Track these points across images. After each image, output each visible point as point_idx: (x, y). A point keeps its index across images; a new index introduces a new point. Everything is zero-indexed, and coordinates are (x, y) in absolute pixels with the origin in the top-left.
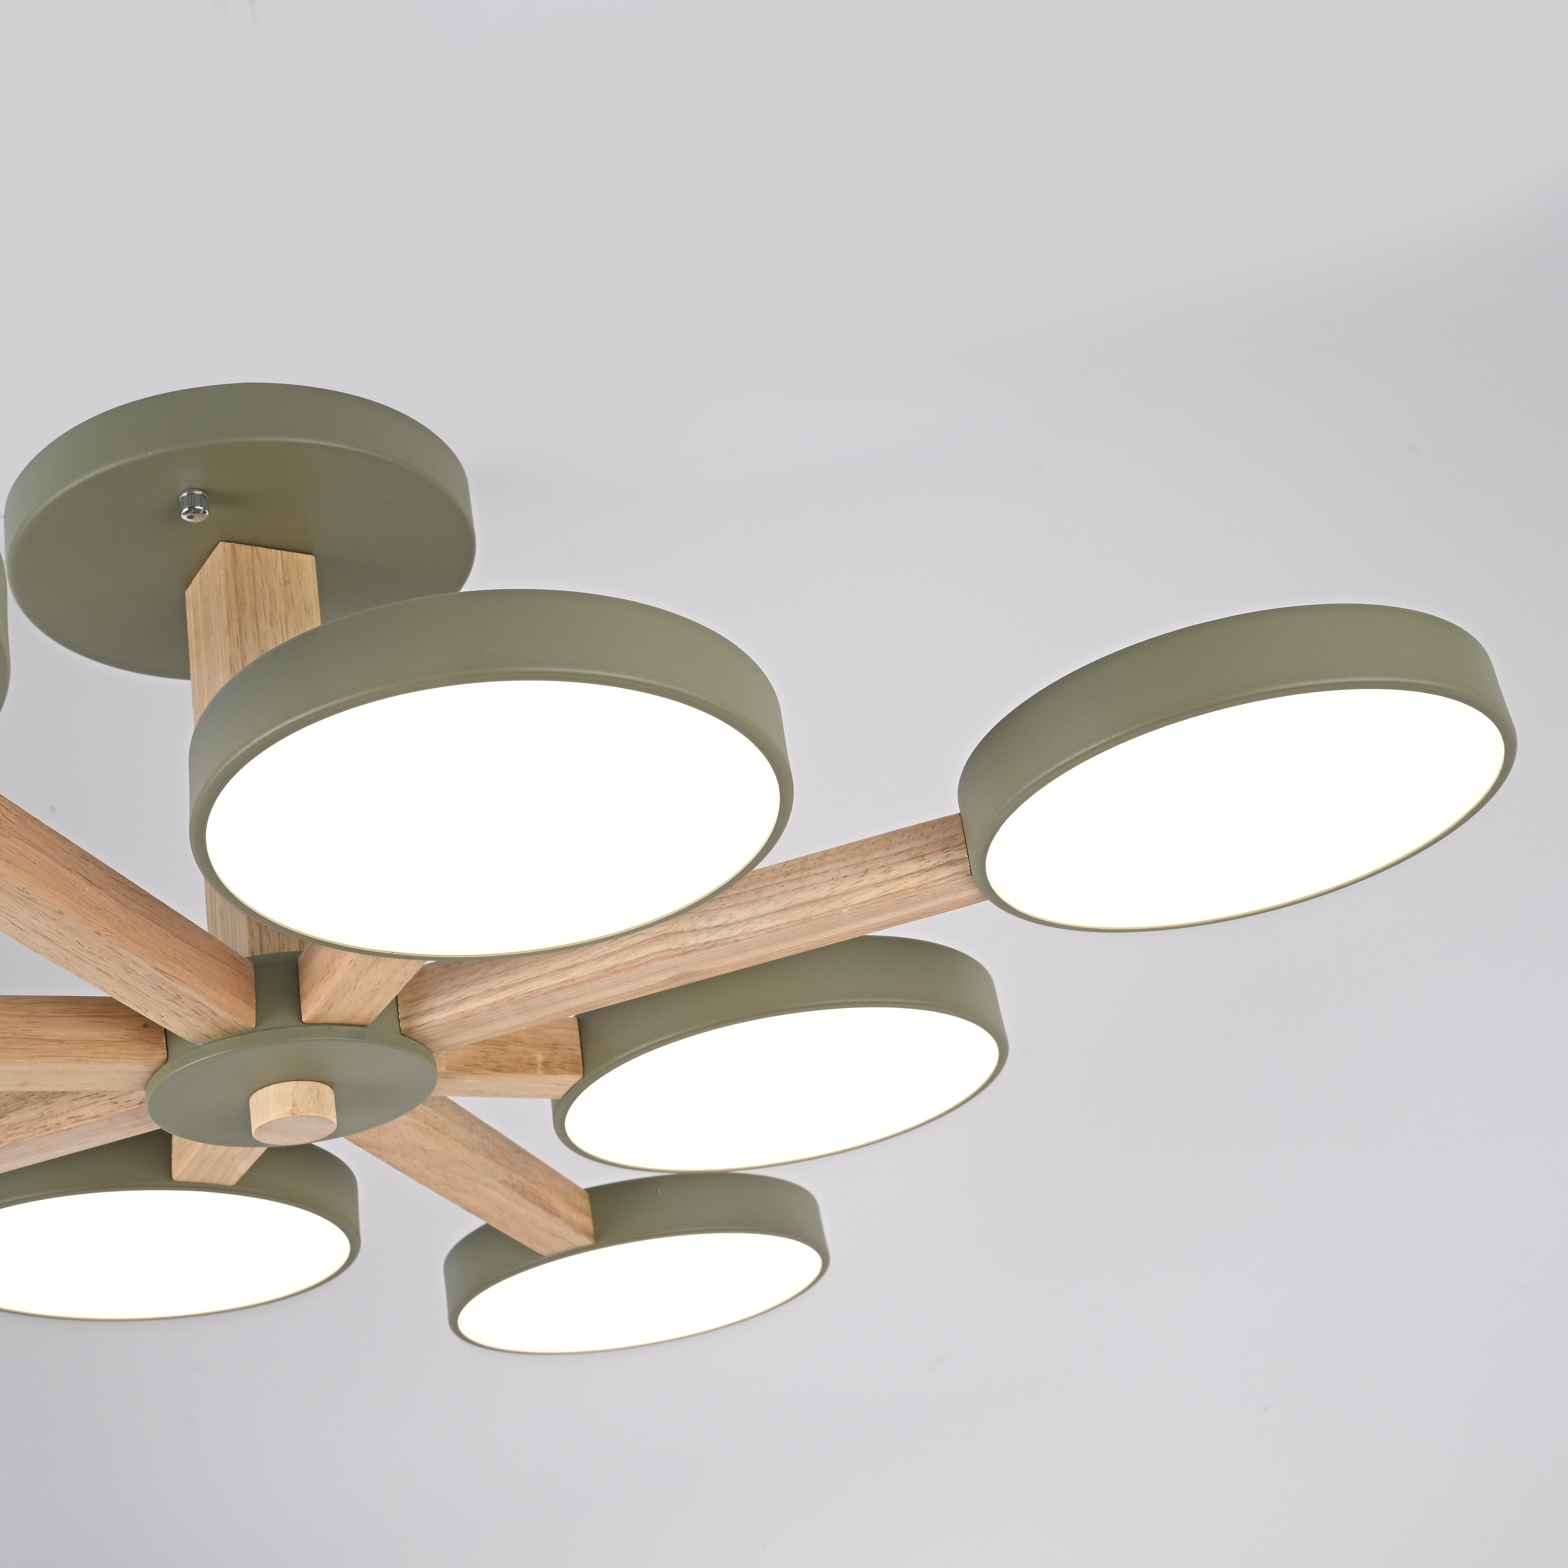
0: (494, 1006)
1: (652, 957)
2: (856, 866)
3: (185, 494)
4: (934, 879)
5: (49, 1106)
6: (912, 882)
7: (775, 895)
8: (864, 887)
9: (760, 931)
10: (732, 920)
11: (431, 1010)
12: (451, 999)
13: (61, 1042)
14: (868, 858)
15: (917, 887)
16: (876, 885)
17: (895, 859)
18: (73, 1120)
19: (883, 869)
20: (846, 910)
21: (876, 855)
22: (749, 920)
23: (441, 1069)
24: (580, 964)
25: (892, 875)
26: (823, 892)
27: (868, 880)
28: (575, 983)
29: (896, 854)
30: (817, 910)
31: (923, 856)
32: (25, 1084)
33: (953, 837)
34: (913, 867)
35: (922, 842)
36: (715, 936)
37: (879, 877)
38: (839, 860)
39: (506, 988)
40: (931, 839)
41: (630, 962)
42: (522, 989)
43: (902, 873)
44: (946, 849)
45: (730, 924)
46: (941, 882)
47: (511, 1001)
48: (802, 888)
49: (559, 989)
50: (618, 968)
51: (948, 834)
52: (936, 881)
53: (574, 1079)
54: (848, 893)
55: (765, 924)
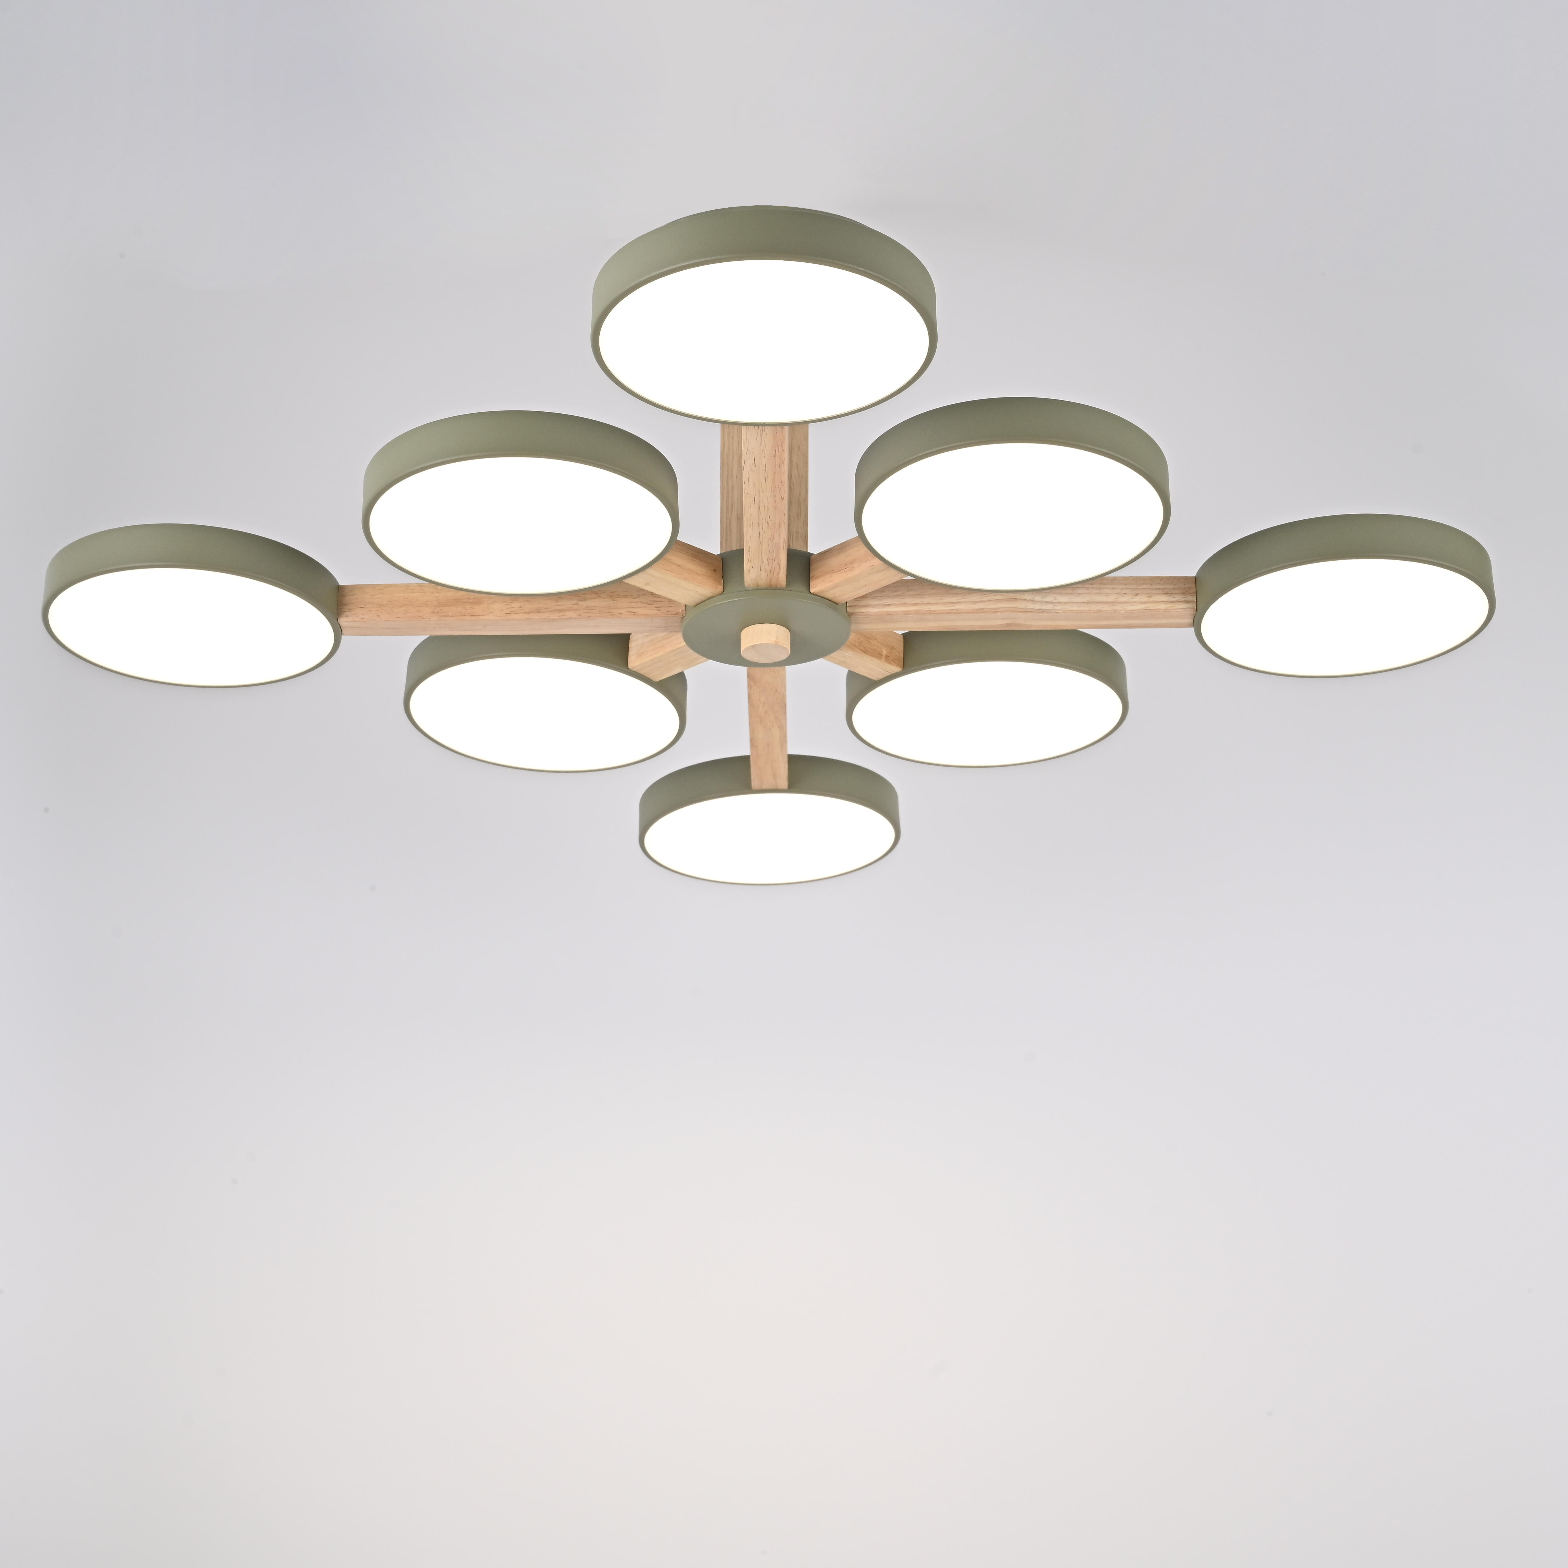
0: (907, 613)
1: (1005, 609)
2: (1132, 589)
4: (1176, 608)
5: (614, 602)
6: (1163, 606)
7: (1083, 593)
8: (1135, 602)
9: (1071, 611)
10: (1056, 601)
11: (867, 606)
12: (881, 602)
13: (679, 566)
14: (1140, 587)
15: (1165, 610)
16: (1142, 603)
17: (1155, 592)
18: (630, 613)
19: (1147, 595)
20: (1123, 612)
21: (1145, 587)
22: (1066, 603)
24: (962, 602)
25: (1151, 599)
26: (1111, 598)
27: (1138, 599)
28: (957, 612)
29: (1156, 589)
30: (1106, 608)
31: (1171, 594)
32: (648, 584)
33: (1190, 588)
34: (1165, 598)
35: (1171, 586)
36: (1045, 607)
37: (1144, 598)
38: (1123, 584)
39: (915, 604)
40: (1177, 586)
41: (992, 608)
43: (1158, 600)
44: (1184, 593)
45: (1054, 603)
46: (1179, 610)
47: (917, 612)
48: (1100, 594)
49: (947, 613)
50: (985, 610)
51: (1186, 586)
52: (1176, 610)
53: (897, 669)
54: (1125, 602)
55: (1075, 608)
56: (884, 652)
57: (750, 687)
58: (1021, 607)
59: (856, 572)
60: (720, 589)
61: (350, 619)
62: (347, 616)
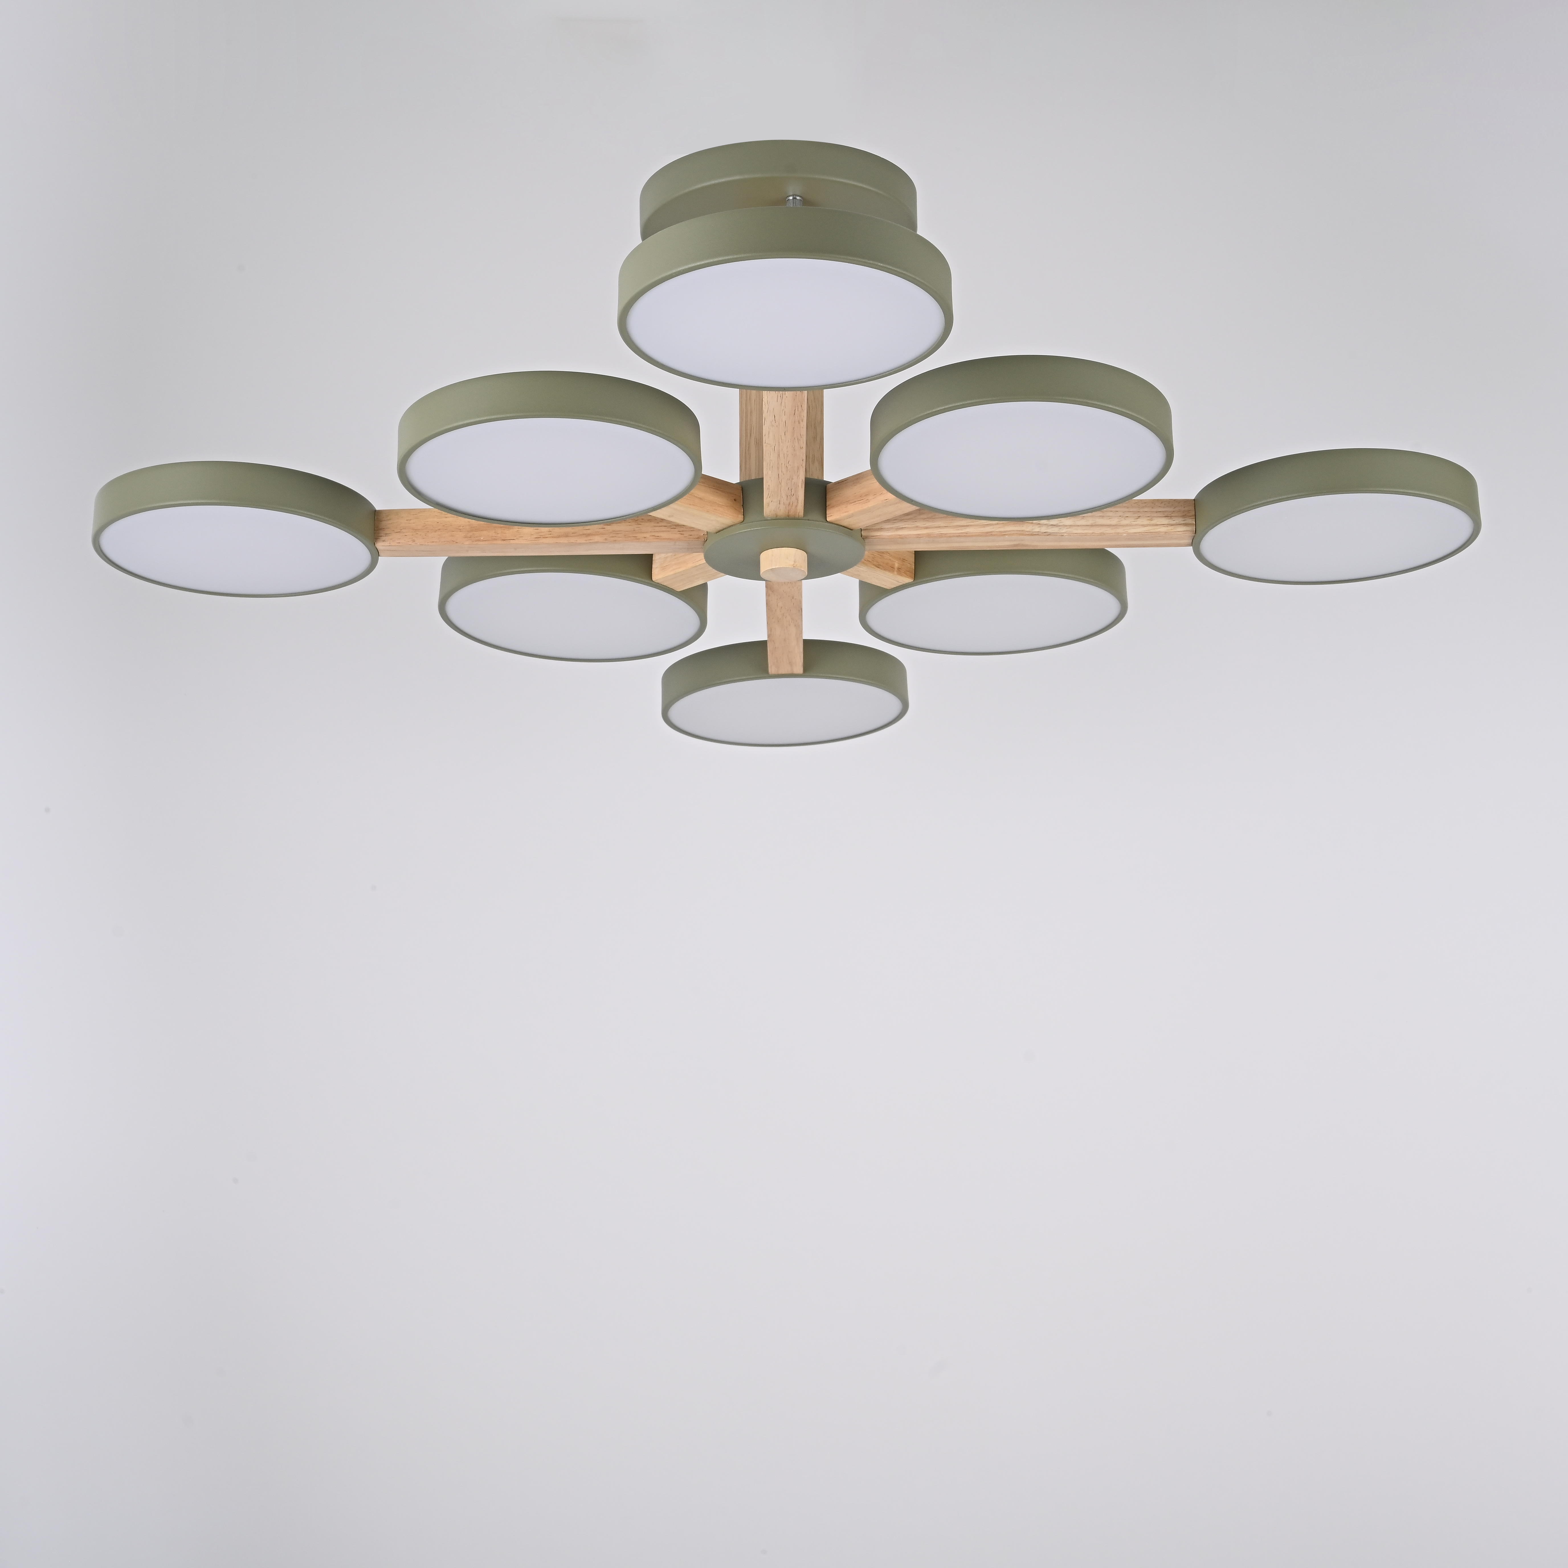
0: (919, 536)
1: (1013, 532)
2: (1134, 512)
4: (1176, 530)
5: (639, 526)
6: (1163, 529)
7: (1087, 517)
8: (1136, 525)
9: (1076, 534)
10: (1061, 525)
11: (881, 530)
12: (894, 526)
13: (701, 499)
14: (1141, 510)
15: (1166, 532)
16: (1144, 526)
17: (1156, 515)
18: (654, 537)
19: (1148, 518)
20: (1125, 534)
21: (1146, 509)
22: (1071, 526)
24: (971, 525)
25: (1154, 522)
26: (1114, 521)
27: (1139, 521)
28: (966, 535)
29: (1157, 512)
30: (1109, 531)
31: (1171, 517)
32: (672, 516)
33: (1189, 511)
34: (1165, 521)
35: (1171, 509)
36: (1050, 530)
37: (1145, 521)
38: (1125, 507)
39: (927, 528)
40: (1177, 509)
41: (1001, 532)
42: (937, 531)
43: (1158, 523)
44: (1184, 516)
45: (1059, 526)
46: (1179, 533)
47: (929, 536)
48: (1103, 517)
49: (957, 536)
50: (993, 533)
51: (1186, 509)
52: (1176, 532)
53: (909, 580)
54: (1127, 525)
55: (1082, 532)
56: (896, 565)
57: (768, 595)
58: (1028, 530)
59: (871, 504)
60: (740, 518)
61: (386, 544)
62: (384, 541)
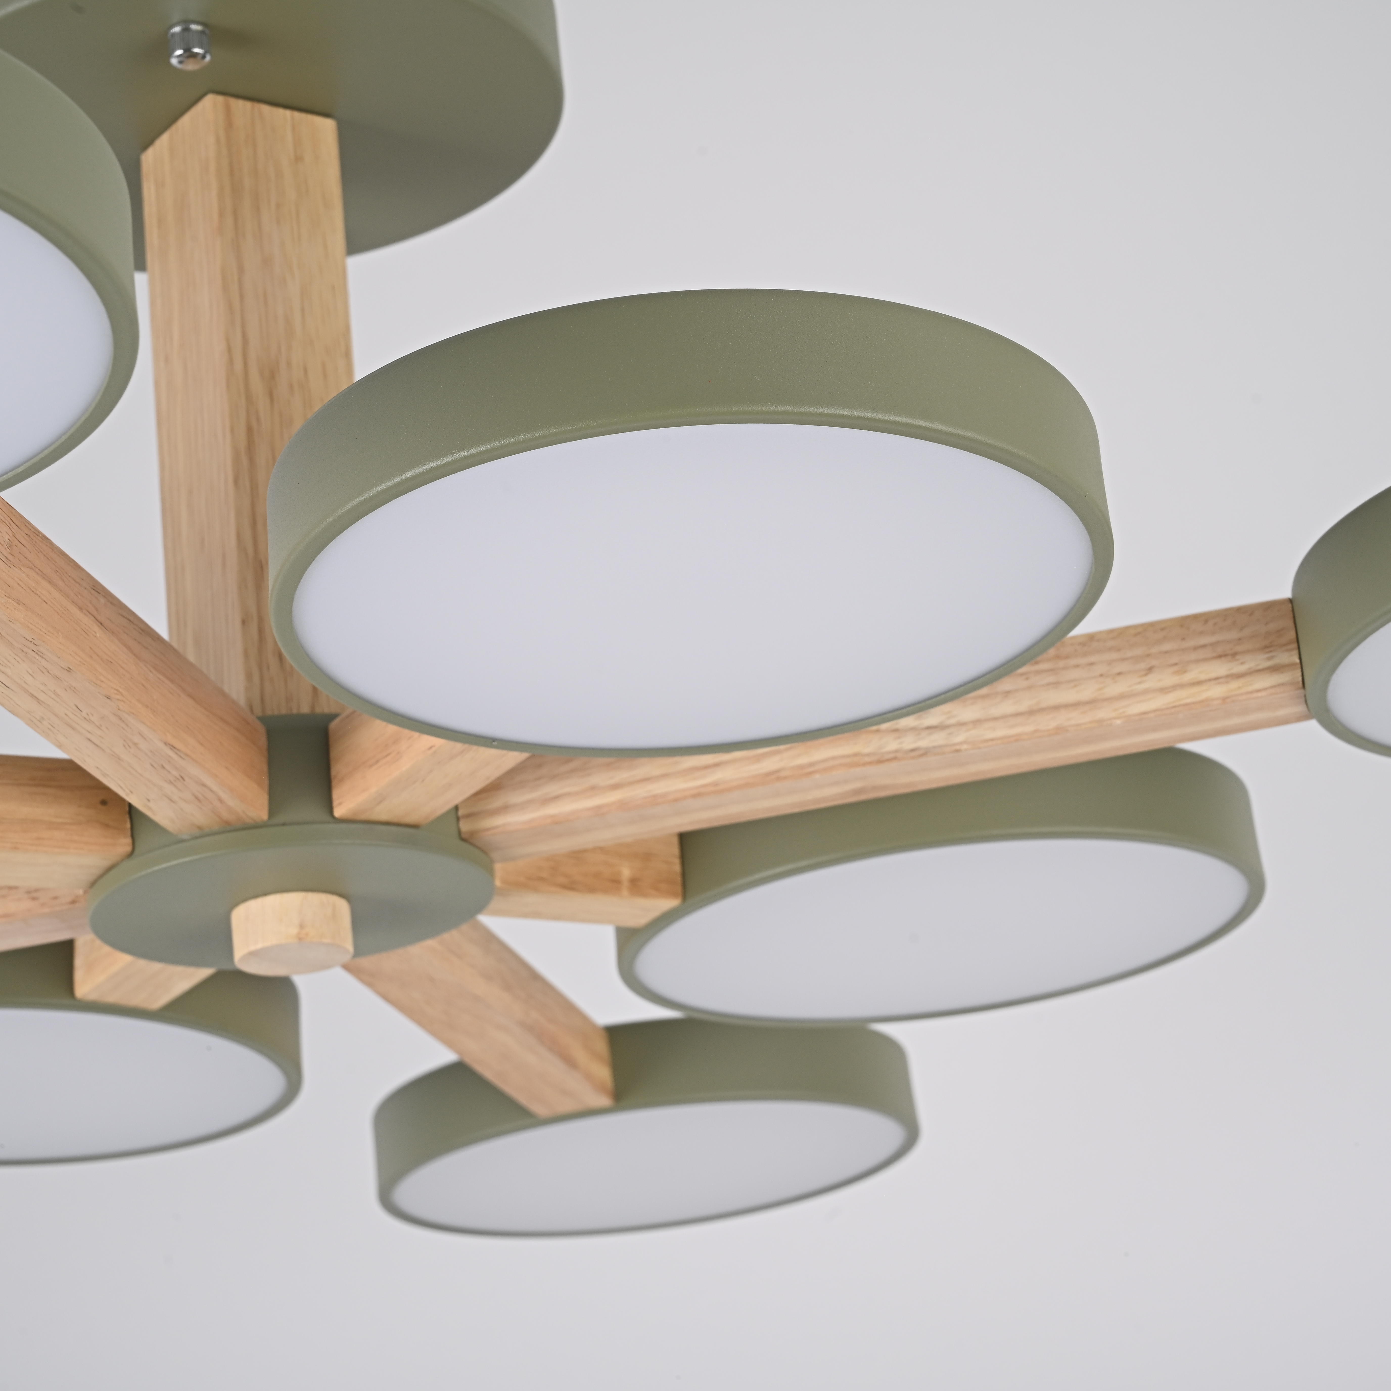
0: (599, 811)
2: (1137, 659)
3: (177, 29)
4: (1250, 688)
6: (1217, 691)
7: (1017, 691)
8: (1146, 692)
9: (992, 740)
10: (952, 721)
11: (506, 809)
14: (1154, 650)
15: (1224, 699)
16: (1164, 690)
17: (1193, 656)
19: (1176, 668)
20: (1118, 722)
21: (1167, 646)
22: (977, 722)
23: (498, 883)
24: (726, 763)
25: (1188, 677)
26: (1087, 692)
27: (1152, 682)
29: (1196, 648)
30: (1076, 717)
31: (1234, 655)
33: (1279, 632)
34: (1220, 668)
35: (1234, 635)
36: (925, 742)
37: (1167, 678)
38: (1111, 649)
39: (616, 787)
40: (1246, 632)
41: (801, 767)
42: (641, 792)
43: (1203, 677)
44: (1267, 648)
45: (948, 727)
46: (1259, 694)
47: (623, 806)
48: (1056, 684)
50: (783, 774)
51: (1272, 626)
52: (1251, 692)
53: (669, 903)
54: (1122, 697)
55: (1000, 733)
57: (370, 985)
58: (867, 750)
59: (405, 765)
